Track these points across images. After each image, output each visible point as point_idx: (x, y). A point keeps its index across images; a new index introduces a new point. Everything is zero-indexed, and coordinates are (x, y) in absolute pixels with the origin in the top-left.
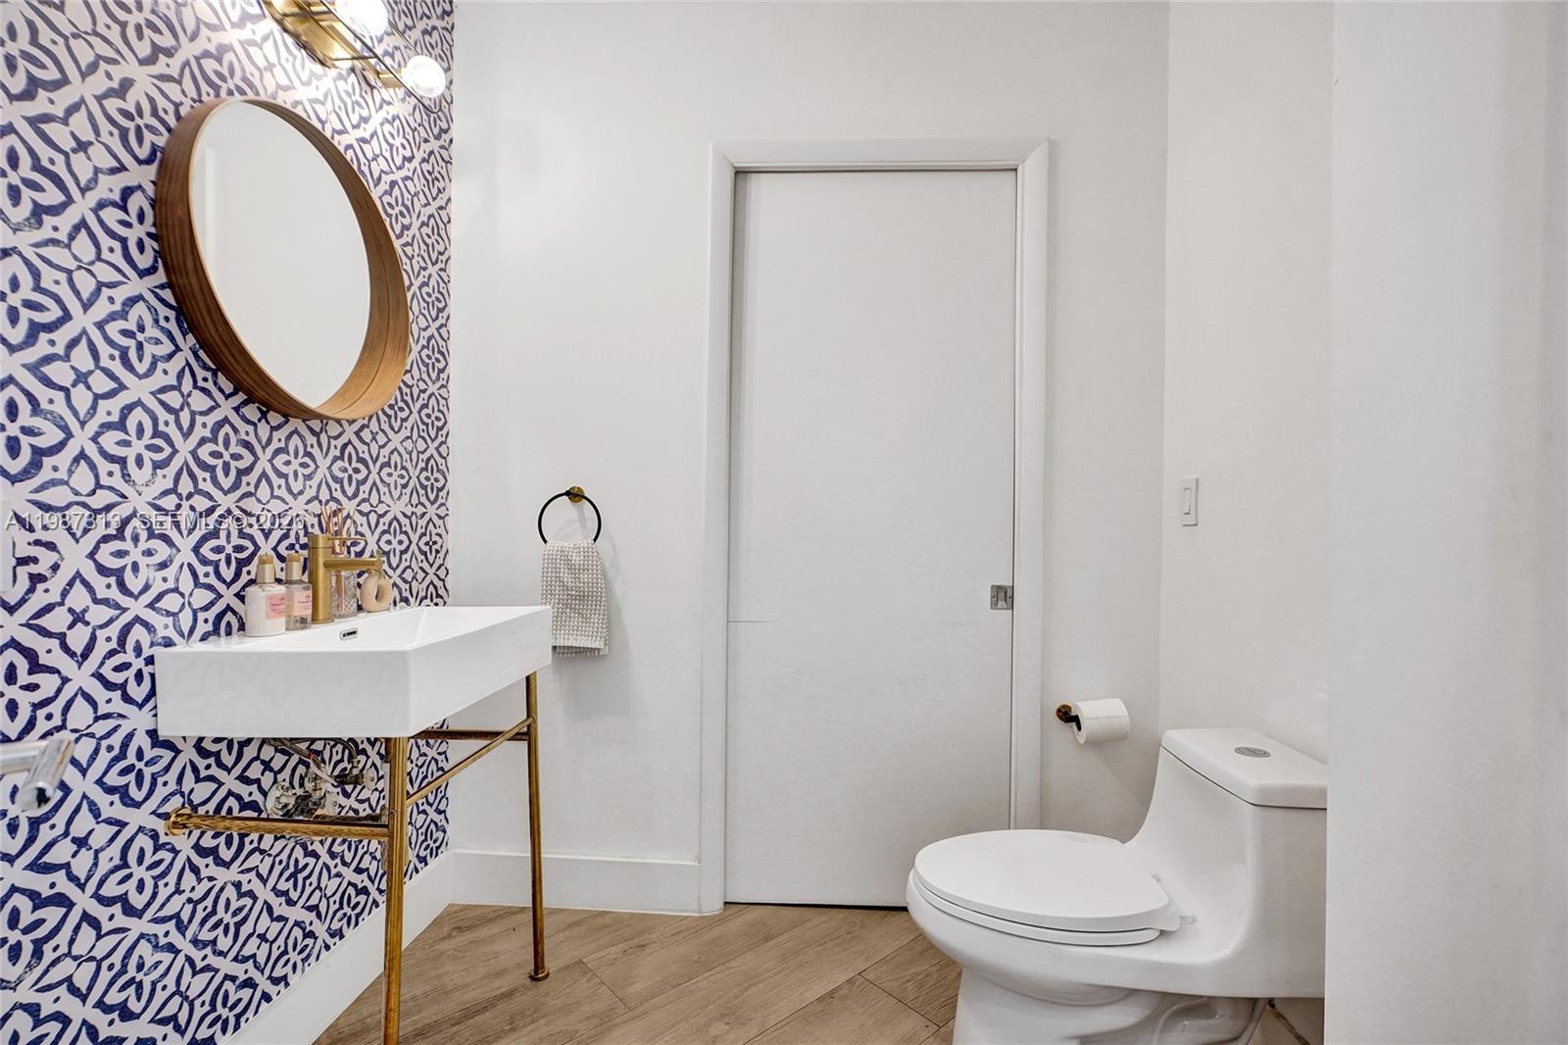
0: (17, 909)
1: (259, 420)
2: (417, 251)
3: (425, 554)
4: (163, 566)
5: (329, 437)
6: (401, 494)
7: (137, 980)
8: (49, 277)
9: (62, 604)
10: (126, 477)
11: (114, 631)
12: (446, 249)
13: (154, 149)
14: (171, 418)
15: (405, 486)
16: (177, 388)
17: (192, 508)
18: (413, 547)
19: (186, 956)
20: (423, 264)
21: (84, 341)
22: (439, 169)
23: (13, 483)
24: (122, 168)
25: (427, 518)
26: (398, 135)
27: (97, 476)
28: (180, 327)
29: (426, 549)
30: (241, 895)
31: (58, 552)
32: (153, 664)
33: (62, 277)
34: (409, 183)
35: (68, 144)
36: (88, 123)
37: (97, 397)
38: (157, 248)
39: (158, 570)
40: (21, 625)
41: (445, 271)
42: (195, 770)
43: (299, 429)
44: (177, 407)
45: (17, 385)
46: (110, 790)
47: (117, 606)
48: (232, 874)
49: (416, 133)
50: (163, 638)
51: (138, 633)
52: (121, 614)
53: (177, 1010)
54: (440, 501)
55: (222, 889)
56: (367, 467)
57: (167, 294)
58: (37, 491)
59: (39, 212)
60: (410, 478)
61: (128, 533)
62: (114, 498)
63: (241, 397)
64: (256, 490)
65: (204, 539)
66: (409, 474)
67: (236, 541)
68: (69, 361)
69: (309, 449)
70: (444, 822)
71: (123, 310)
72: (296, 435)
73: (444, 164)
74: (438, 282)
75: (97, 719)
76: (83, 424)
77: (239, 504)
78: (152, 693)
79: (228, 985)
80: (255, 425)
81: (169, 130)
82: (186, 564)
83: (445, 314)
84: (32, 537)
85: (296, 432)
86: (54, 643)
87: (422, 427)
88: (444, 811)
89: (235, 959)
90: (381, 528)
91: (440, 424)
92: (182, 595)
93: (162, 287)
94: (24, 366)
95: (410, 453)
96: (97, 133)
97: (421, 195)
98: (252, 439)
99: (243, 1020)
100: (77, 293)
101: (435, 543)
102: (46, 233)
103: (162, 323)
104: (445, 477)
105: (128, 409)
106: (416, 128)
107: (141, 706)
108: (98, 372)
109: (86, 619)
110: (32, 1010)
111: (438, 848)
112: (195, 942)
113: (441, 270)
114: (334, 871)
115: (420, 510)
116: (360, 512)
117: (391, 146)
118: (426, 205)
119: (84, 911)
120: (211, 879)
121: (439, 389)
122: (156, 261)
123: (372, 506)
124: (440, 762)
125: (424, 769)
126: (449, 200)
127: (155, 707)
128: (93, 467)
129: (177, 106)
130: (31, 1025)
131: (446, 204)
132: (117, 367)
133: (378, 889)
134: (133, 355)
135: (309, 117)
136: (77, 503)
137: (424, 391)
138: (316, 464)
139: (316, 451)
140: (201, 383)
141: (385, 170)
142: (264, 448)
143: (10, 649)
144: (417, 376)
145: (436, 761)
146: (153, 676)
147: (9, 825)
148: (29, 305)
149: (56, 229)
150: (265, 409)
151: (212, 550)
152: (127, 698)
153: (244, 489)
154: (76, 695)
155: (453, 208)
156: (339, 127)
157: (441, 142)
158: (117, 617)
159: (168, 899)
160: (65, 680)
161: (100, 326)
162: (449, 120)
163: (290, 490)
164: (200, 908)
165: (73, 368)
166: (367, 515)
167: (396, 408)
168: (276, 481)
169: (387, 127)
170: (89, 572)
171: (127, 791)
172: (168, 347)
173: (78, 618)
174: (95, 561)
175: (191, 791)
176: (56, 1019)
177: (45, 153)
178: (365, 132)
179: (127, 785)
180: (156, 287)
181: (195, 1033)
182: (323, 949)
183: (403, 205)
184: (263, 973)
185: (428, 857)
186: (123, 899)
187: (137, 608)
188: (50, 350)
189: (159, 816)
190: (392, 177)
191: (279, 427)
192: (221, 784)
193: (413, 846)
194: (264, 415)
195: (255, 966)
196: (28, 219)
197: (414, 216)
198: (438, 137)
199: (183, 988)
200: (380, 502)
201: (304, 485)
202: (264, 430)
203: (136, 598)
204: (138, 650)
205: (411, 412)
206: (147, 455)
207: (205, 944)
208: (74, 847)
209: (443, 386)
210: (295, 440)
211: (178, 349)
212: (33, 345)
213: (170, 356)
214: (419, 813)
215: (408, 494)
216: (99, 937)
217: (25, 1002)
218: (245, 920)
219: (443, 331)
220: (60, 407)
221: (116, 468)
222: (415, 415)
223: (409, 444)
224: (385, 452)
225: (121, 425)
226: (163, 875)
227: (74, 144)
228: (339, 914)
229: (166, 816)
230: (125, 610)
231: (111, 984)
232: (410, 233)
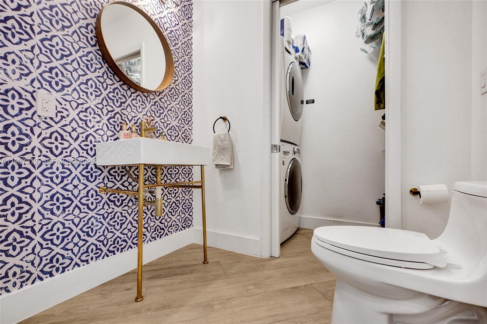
0: (59, 198)
1: (128, 90)
2: (180, 51)
3: (184, 139)
4: (98, 122)
5: (150, 99)
6: (175, 119)
7: (92, 227)
8: (66, 44)
9: (70, 125)
10: (88, 97)
11: (84, 135)
12: (191, 52)
13: (95, 14)
14: (101, 85)
15: (177, 118)
16: (103, 77)
17: (107, 109)
18: (180, 136)
19: (106, 226)
20: (183, 55)
21: (76, 61)
22: (188, 28)
23: (57, 92)
24: (86, 18)
25: (184, 129)
26: (173, 18)
27: (79, 95)
28: (103, 61)
29: (185, 137)
30: (122, 216)
31: (69, 112)
32: (95, 147)
33: (70, 44)
34: (177, 31)
35: (71, 11)
36: (77, 6)
37: (79, 75)
38: (96, 40)
39: (97, 123)
40: (59, 127)
41: (191, 58)
42: (108, 178)
43: (140, 95)
44: (103, 82)
45: (58, 69)
46: (83, 176)
47: (85, 129)
48: (120, 209)
49: (180, 17)
50: (98, 141)
51: (90, 138)
52: (86, 132)
53: (103, 240)
54: (189, 125)
55: (116, 213)
56: (163, 110)
57: (99, 52)
58: (63, 95)
59: (63, 27)
60: (179, 116)
61: (88, 111)
62: (85, 102)
63: (122, 83)
64: (127, 109)
65: (110, 118)
66: (178, 114)
67: (120, 120)
68: (72, 65)
69: (144, 101)
70: (191, 219)
71: (87, 55)
72: (139, 96)
73: (190, 27)
74: (188, 61)
75: (79, 156)
76: (76, 81)
77: (121, 111)
78: (95, 155)
79: (118, 239)
80: (126, 91)
81: (99, 10)
82: (105, 123)
83: (191, 71)
84: (62, 106)
85: (139, 95)
86: (68, 134)
87: (183, 102)
88: (192, 216)
89: (121, 233)
90: (168, 128)
91: (189, 102)
92: (104, 131)
93: (98, 50)
94: (60, 64)
95: (179, 109)
96: (79, 9)
97: (182, 35)
98: (125, 94)
99: (123, 250)
100: (74, 49)
101: (188, 136)
102: (65, 32)
103: (98, 59)
104: (191, 118)
105: (88, 80)
106: (180, 16)
107: (92, 157)
108: (80, 69)
109: (77, 130)
110: (63, 224)
111: (189, 226)
112: (108, 224)
113: (189, 58)
114: (152, 220)
115: (182, 126)
116: (161, 122)
117: (171, 20)
118: (183, 38)
119: (76, 204)
120: (113, 209)
121: (189, 92)
122: (96, 43)
123: (165, 121)
124: (190, 201)
125: (184, 201)
126: (192, 38)
127: (96, 158)
128: (78, 92)
129: (102, 4)
130: (63, 228)
131: (191, 39)
132: (85, 69)
133: (168, 230)
134: (89, 66)
135: (142, 9)
136: (74, 101)
137: (184, 92)
138: (146, 105)
139: (146, 102)
140: (109, 77)
141: (169, 27)
142: (129, 98)
143: (56, 133)
144: (181, 87)
145: (189, 200)
146: (95, 150)
147: (56, 176)
148: (61, 49)
149: (68, 32)
150: (129, 87)
151: (113, 121)
152: (88, 154)
153: (122, 107)
154: (74, 149)
155: (193, 40)
156: (153, 13)
157: (189, 21)
158: (85, 132)
159: (100, 210)
160: (71, 144)
161: (80, 57)
162: (192, 14)
163: (137, 111)
164: (110, 215)
165: (73, 67)
166: (164, 123)
167: (173, 95)
168: (133, 107)
169: (169, 15)
170: (77, 118)
171: (88, 177)
172: (100, 66)
173: (74, 130)
174: (79, 116)
175: (107, 183)
176: (69, 229)
177: (65, 13)
178: (162, 15)
179: (88, 176)
180: (96, 50)
181: (109, 248)
182: (149, 241)
183: (175, 37)
184: (129, 240)
185: (186, 227)
186: (87, 205)
187: (91, 131)
188: (67, 62)
189: (97, 187)
190: (171, 29)
191: (134, 93)
192: (116, 184)
193: (180, 222)
194: (129, 89)
195: (127, 237)
196: (61, 29)
197: (179, 41)
198: (188, 19)
199: (105, 234)
200: (168, 120)
201: (142, 110)
202: (129, 93)
203: (91, 129)
204: (91, 142)
205: (179, 97)
206: (94, 93)
207: (111, 226)
208: (74, 187)
209: (190, 91)
210: (139, 98)
211: (102, 67)
212: (62, 59)
213: (100, 68)
214: (182, 213)
215: (178, 120)
216: (81, 212)
217: (61, 221)
218: (124, 223)
219: (190, 75)
220: (69, 75)
221: (85, 94)
222: (180, 98)
223: (178, 106)
224: (170, 107)
225: (86, 83)
226: (99, 203)
227: (73, 11)
228: (155, 233)
229: (99, 188)
230: (87, 131)
231: (84, 225)
232: (178, 46)
